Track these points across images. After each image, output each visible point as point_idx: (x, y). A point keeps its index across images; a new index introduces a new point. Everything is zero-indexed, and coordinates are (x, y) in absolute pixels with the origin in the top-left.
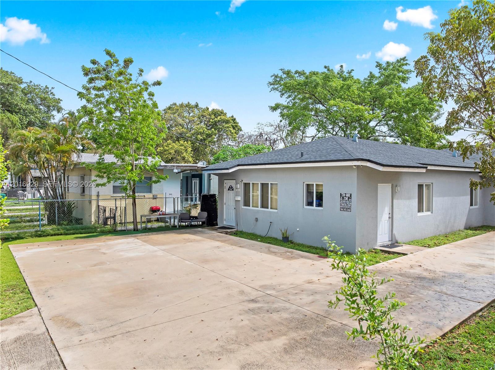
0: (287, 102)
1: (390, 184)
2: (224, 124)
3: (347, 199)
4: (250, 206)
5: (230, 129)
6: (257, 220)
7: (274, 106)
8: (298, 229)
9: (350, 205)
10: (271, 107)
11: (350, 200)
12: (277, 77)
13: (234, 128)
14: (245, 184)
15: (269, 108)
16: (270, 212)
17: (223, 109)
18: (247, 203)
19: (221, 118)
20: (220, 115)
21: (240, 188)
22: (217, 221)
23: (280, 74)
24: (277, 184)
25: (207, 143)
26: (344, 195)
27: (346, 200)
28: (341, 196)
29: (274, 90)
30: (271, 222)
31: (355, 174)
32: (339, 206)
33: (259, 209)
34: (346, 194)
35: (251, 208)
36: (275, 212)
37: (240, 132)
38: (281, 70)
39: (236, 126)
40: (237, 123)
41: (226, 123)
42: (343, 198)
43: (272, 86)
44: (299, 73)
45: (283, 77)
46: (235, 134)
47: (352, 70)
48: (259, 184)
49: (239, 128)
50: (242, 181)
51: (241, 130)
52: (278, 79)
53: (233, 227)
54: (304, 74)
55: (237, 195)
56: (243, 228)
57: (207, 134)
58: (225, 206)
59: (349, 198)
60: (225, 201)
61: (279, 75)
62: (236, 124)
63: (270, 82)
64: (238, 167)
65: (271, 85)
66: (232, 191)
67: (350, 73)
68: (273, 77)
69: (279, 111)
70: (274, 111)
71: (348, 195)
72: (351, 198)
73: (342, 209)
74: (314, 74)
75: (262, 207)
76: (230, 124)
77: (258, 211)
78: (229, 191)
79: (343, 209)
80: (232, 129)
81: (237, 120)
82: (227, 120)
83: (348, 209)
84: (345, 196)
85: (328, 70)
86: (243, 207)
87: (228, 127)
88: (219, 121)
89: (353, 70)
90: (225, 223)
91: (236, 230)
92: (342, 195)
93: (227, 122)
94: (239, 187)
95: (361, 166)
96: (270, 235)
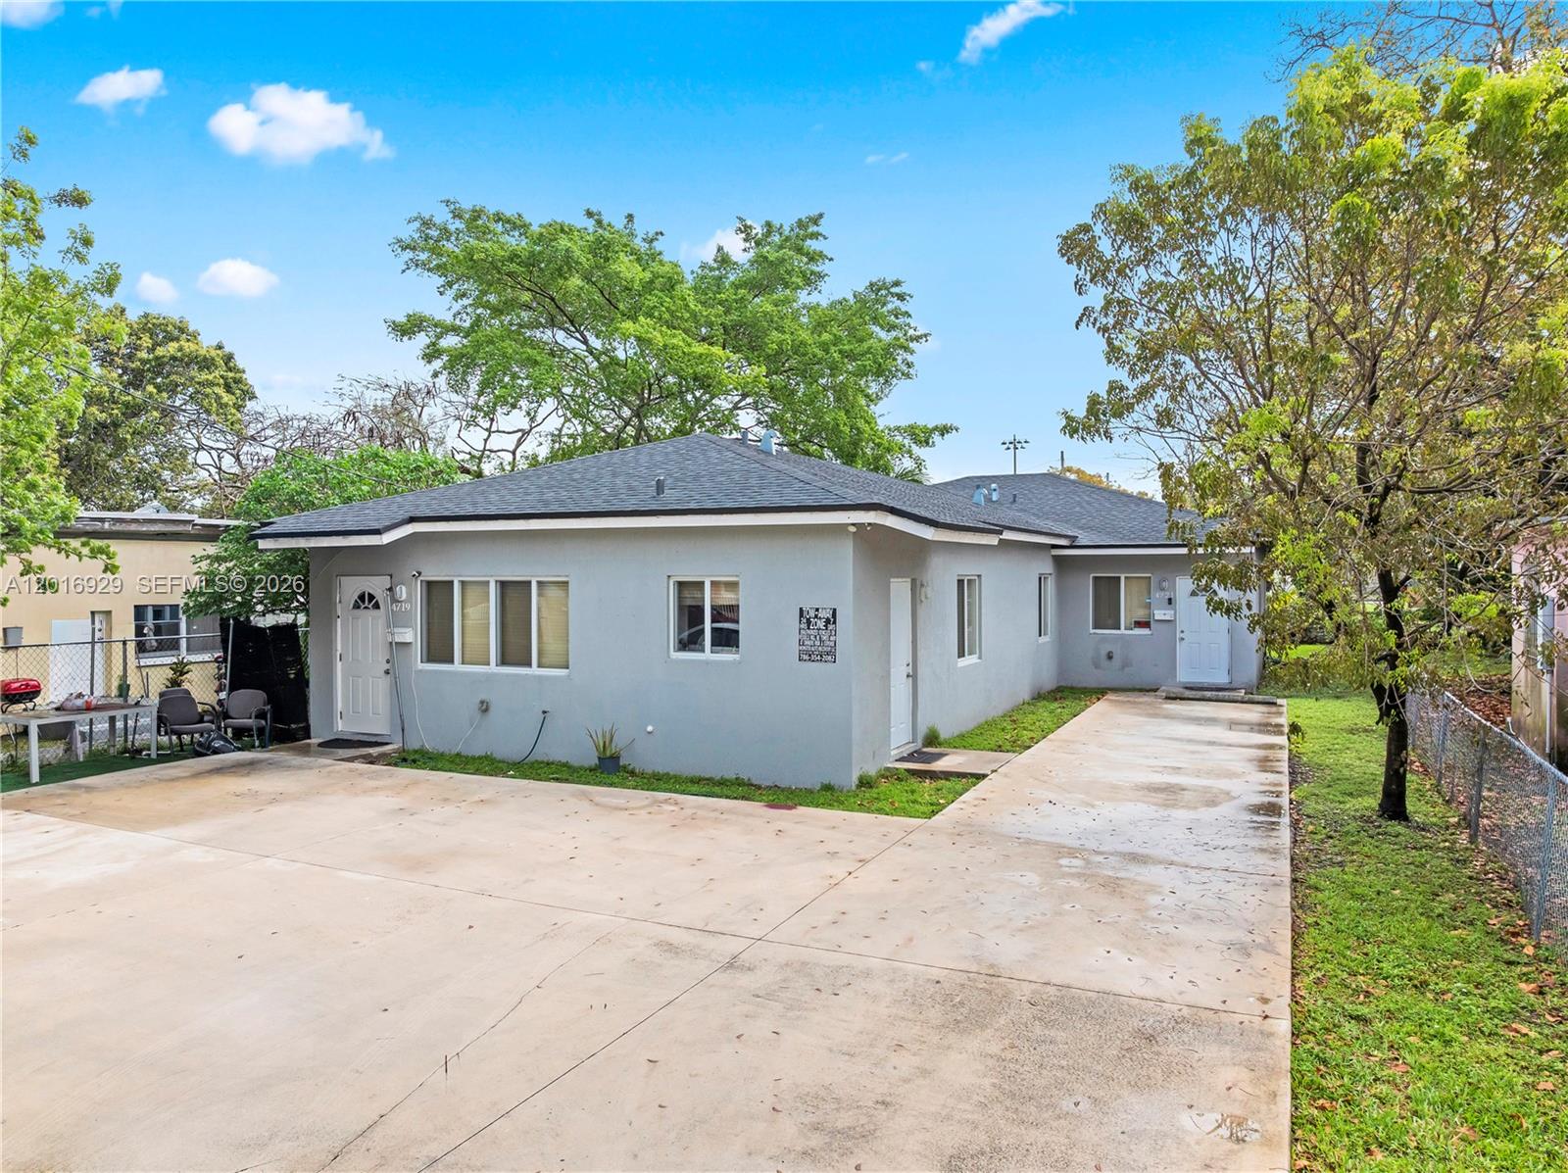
0: (454, 310)
1: (909, 580)
2: (194, 372)
3: (821, 624)
4: (451, 661)
5: (217, 390)
6: (485, 708)
7: (404, 320)
8: (650, 728)
9: (832, 644)
10: (394, 322)
11: (831, 627)
12: (427, 223)
13: (228, 389)
14: (429, 584)
15: (385, 326)
16: (540, 678)
17: (188, 318)
18: (439, 649)
19: (180, 349)
20: (177, 339)
21: (411, 596)
22: (306, 719)
23: (442, 216)
24: (567, 583)
25: (129, 437)
26: (812, 614)
27: (819, 629)
28: (801, 615)
29: (417, 265)
30: (544, 712)
31: (847, 549)
32: (796, 648)
33: (493, 668)
34: (817, 610)
35: (457, 666)
36: (555, 678)
37: (248, 403)
38: (447, 202)
39: (238, 381)
40: (239, 371)
41: (201, 369)
42: (809, 622)
43: (408, 254)
44: (508, 221)
45: (452, 228)
46: (233, 411)
47: (657, 234)
48: (492, 586)
49: (245, 388)
50: (420, 574)
51: (253, 397)
52: (434, 233)
53: (379, 740)
54: (526, 226)
55: (396, 621)
56: (421, 738)
57: (127, 405)
58: (339, 664)
59: (828, 621)
60: (339, 648)
61: (438, 220)
62: (238, 375)
63: (400, 241)
64: (410, 525)
65: (404, 249)
66: (376, 612)
67: (652, 241)
68: (417, 224)
69: (422, 340)
70: (405, 338)
71: (826, 614)
72: (834, 623)
73: (806, 657)
74: (562, 231)
75: (504, 661)
76: (217, 373)
77: (489, 677)
78: (361, 612)
79: (808, 656)
80: (220, 391)
81: (240, 361)
82: (205, 359)
83: (828, 655)
84: (816, 616)
85: (599, 223)
86: (421, 666)
87: (211, 384)
88: (174, 358)
89: (662, 234)
90: (342, 727)
91: (395, 746)
92: (805, 614)
93: (206, 364)
94: (404, 596)
95: (869, 524)
96: (540, 754)
